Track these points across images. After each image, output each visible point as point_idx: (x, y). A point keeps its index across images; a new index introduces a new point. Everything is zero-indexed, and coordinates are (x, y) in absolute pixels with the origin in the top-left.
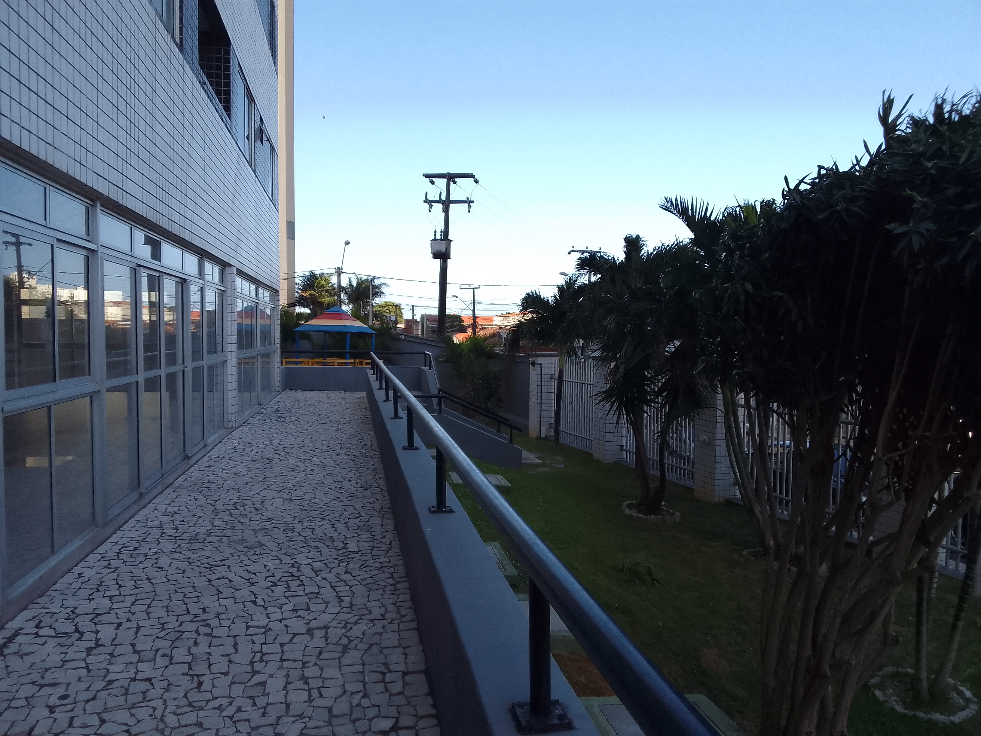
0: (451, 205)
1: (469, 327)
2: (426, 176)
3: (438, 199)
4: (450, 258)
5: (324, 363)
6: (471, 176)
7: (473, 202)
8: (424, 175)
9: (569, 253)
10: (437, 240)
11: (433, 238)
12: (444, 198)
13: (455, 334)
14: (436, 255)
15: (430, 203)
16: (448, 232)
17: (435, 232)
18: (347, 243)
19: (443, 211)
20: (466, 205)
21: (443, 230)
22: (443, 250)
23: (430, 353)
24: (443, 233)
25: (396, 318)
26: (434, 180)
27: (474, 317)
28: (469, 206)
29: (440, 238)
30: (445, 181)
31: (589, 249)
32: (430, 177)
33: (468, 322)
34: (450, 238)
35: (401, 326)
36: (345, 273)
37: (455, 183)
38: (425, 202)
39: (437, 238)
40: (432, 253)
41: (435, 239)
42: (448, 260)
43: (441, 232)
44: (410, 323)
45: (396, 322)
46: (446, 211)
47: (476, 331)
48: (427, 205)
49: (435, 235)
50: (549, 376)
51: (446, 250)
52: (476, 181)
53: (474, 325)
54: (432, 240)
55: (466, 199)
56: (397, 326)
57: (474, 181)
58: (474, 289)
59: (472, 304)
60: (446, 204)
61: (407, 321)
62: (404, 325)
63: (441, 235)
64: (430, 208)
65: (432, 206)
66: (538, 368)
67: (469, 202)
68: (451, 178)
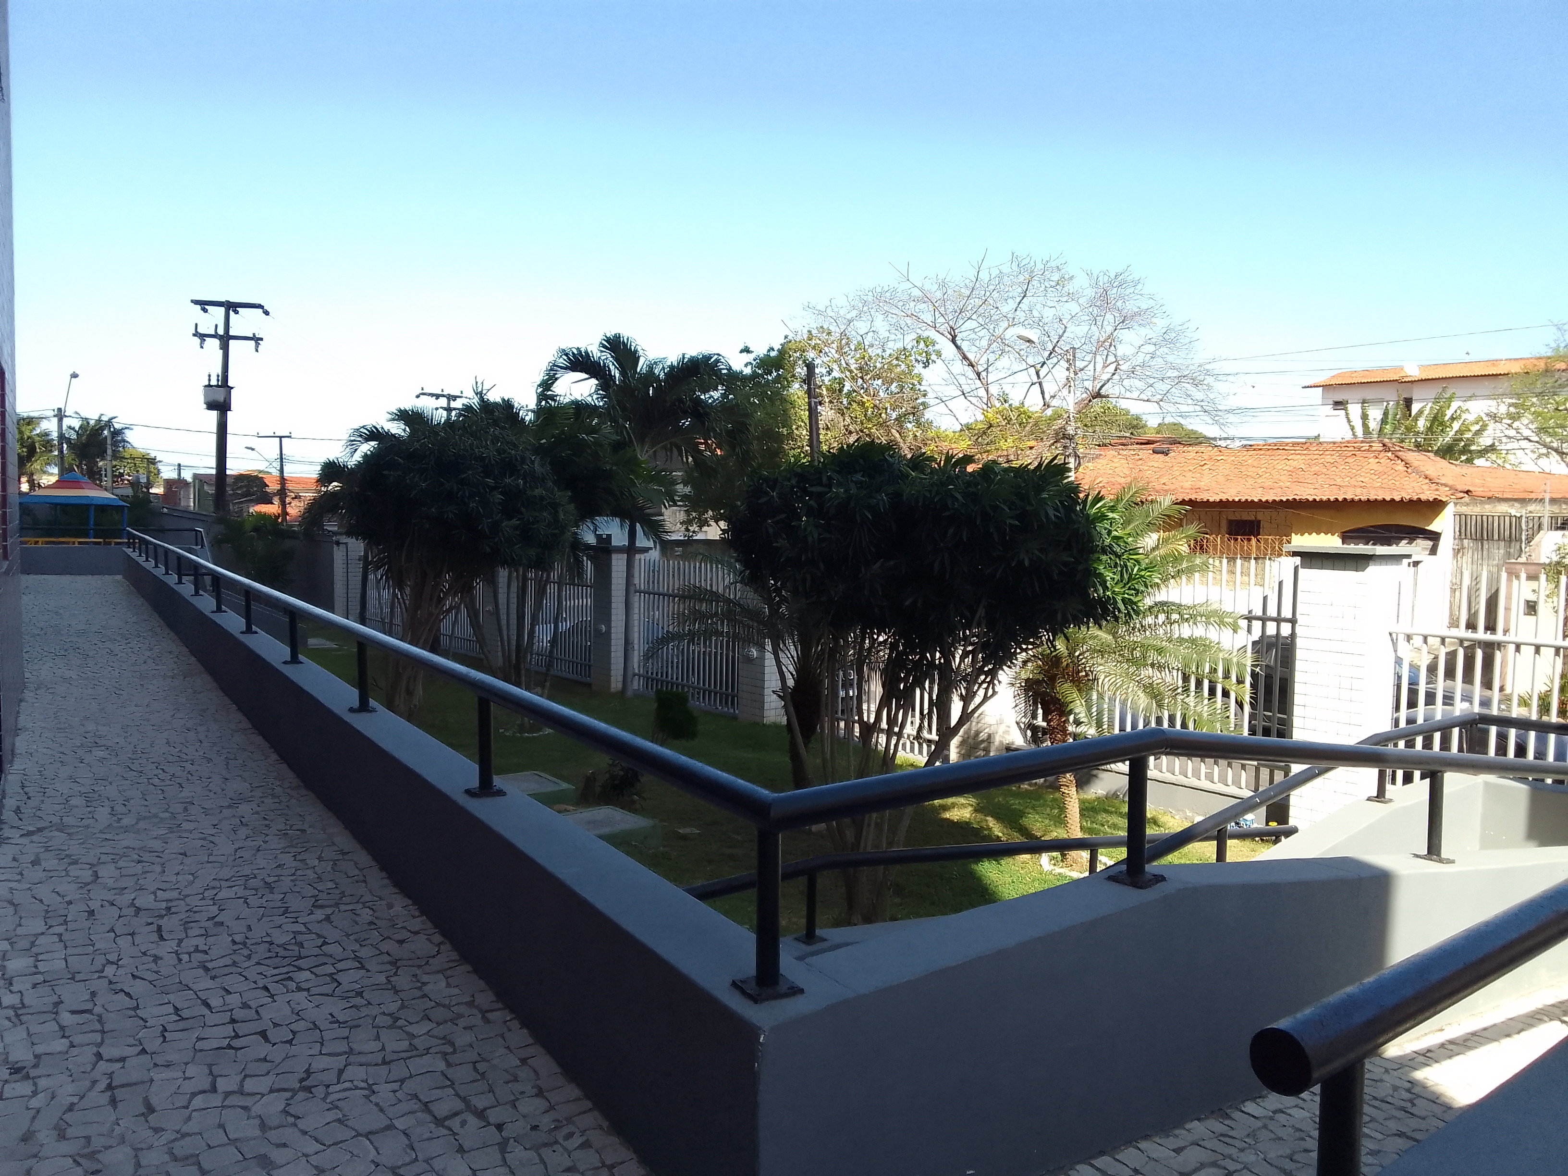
0: (231, 341)
1: (275, 494)
2: (196, 302)
3: (213, 333)
4: (230, 410)
5: (53, 543)
6: (260, 306)
7: (261, 339)
8: (192, 301)
9: (418, 397)
10: (212, 386)
11: (207, 383)
12: (221, 331)
13: (253, 506)
14: (211, 406)
15: (202, 337)
16: (227, 376)
17: (209, 376)
18: (75, 376)
19: (221, 349)
20: (252, 343)
21: (220, 374)
22: (221, 399)
23: (202, 530)
24: (220, 378)
25: (148, 478)
26: (206, 307)
27: (283, 480)
28: (257, 345)
29: (216, 383)
30: (222, 310)
31: (445, 393)
32: (203, 304)
33: (273, 486)
34: (230, 384)
35: (157, 490)
36: (70, 416)
37: (237, 312)
38: (194, 335)
39: (211, 384)
40: (205, 403)
41: (209, 386)
42: (229, 412)
43: (218, 376)
44: (175, 486)
45: (149, 485)
46: (225, 348)
47: (285, 502)
48: (197, 340)
49: (210, 380)
50: (357, 558)
51: (225, 401)
52: (267, 313)
53: (282, 493)
54: (206, 386)
55: (252, 336)
56: (151, 491)
57: (264, 312)
58: (281, 437)
59: (279, 460)
60: (225, 340)
61: (169, 483)
62: (162, 489)
63: (218, 380)
64: (201, 343)
65: (205, 340)
66: (342, 548)
67: (257, 340)
68: (231, 307)
